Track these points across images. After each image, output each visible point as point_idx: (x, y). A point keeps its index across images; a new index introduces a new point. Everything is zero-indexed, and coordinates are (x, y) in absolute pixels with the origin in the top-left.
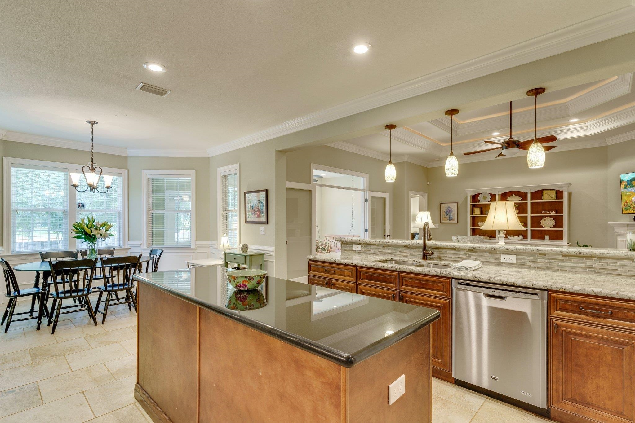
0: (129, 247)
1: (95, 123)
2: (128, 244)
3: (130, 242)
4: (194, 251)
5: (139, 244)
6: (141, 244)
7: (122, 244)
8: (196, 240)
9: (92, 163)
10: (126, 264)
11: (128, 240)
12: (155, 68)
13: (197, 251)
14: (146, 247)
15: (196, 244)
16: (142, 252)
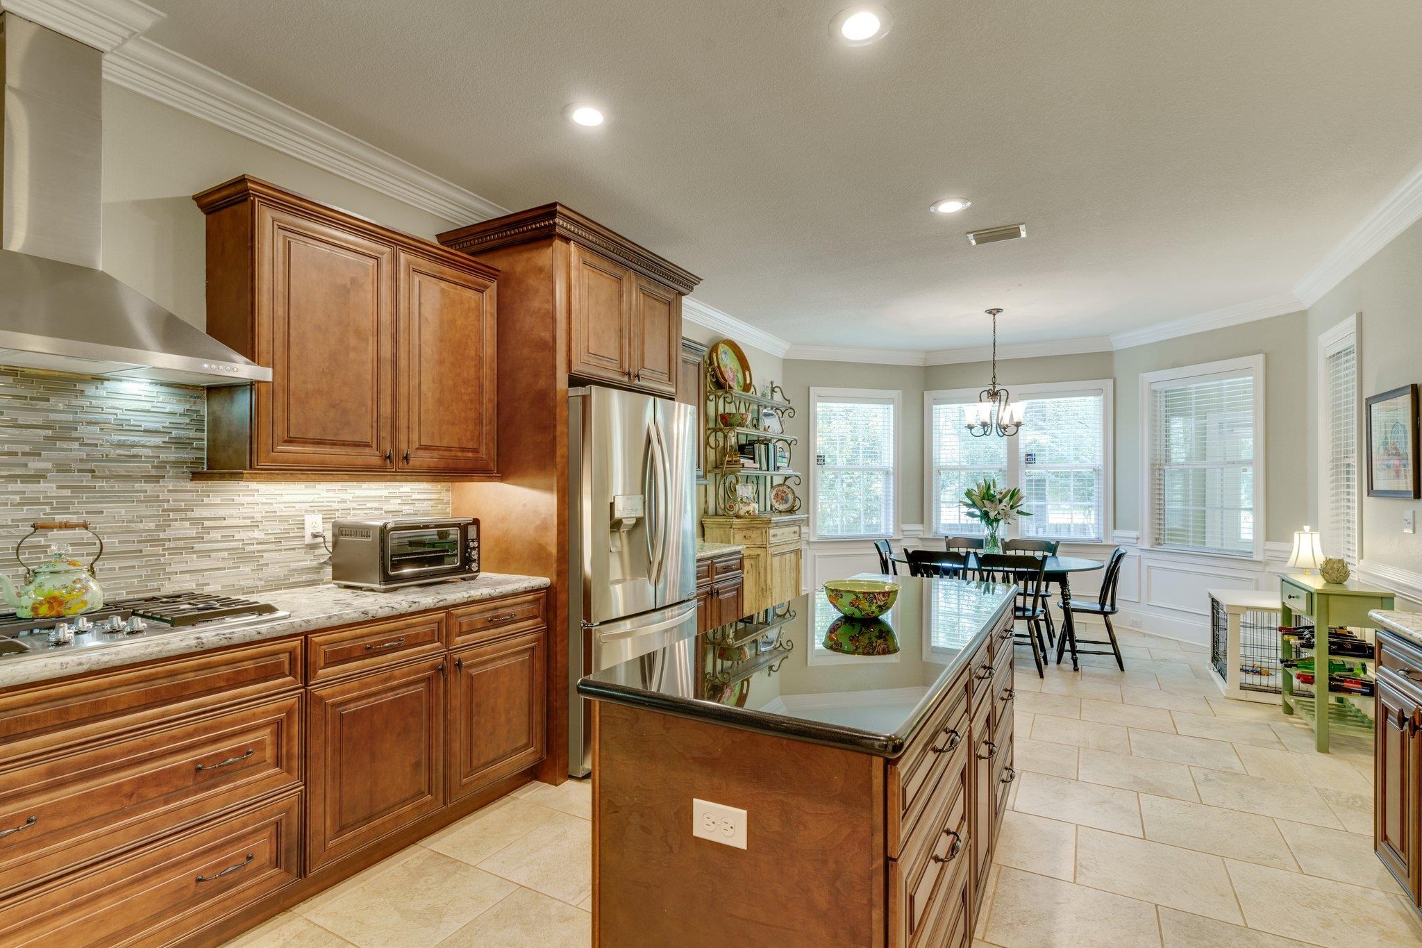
0: (1115, 543)
1: (999, 311)
2: (1114, 537)
3: (1117, 533)
4: (1259, 568)
5: (1134, 538)
6: (1138, 539)
7: (1102, 536)
8: (1267, 539)
9: (994, 383)
10: (1029, 570)
11: (1115, 528)
12: (950, 207)
13: (1268, 569)
14: (1147, 547)
15: (1264, 550)
16: (1140, 556)
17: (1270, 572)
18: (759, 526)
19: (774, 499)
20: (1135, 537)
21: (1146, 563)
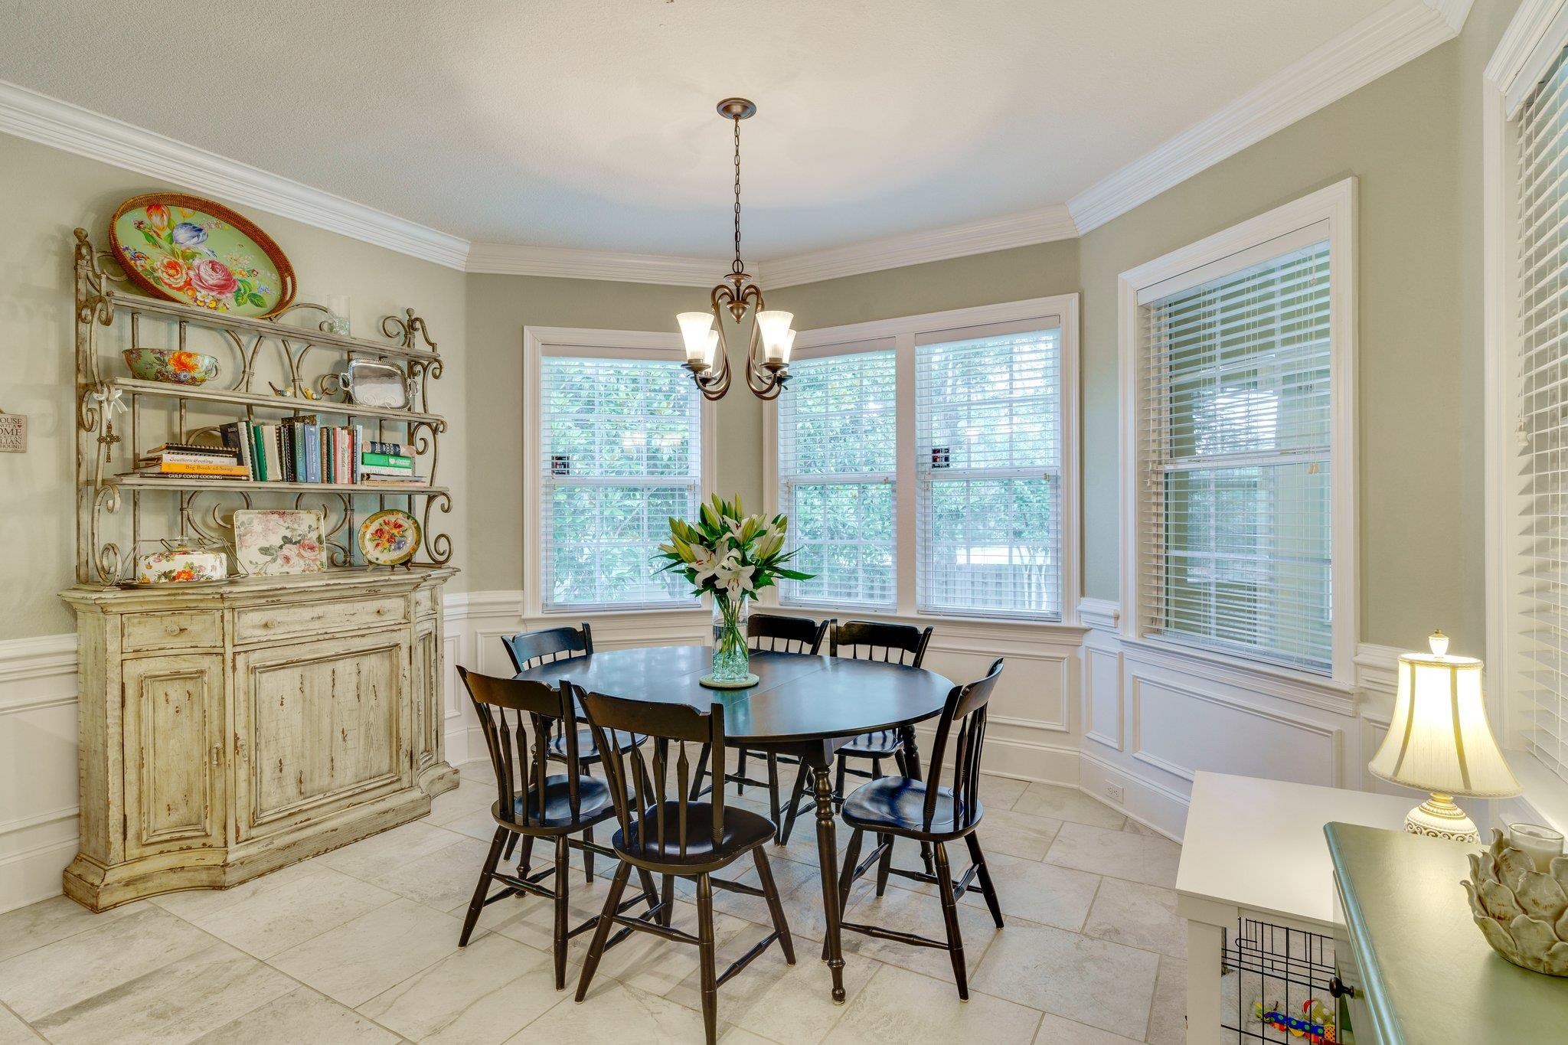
0: (1084, 625)
1: (745, 108)
2: (1083, 612)
3: (1088, 604)
4: (1347, 706)
5: (1109, 617)
6: (1117, 618)
7: (1061, 610)
8: (1364, 637)
11: (1083, 594)
13: (1366, 711)
14: (1132, 635)
15: (1357, 664)
16: (1121, 654)
17: (1371, 720)
18: (202, 605)
19: (371, 540)
20: (1111, 613)
21: (1132, 670)
